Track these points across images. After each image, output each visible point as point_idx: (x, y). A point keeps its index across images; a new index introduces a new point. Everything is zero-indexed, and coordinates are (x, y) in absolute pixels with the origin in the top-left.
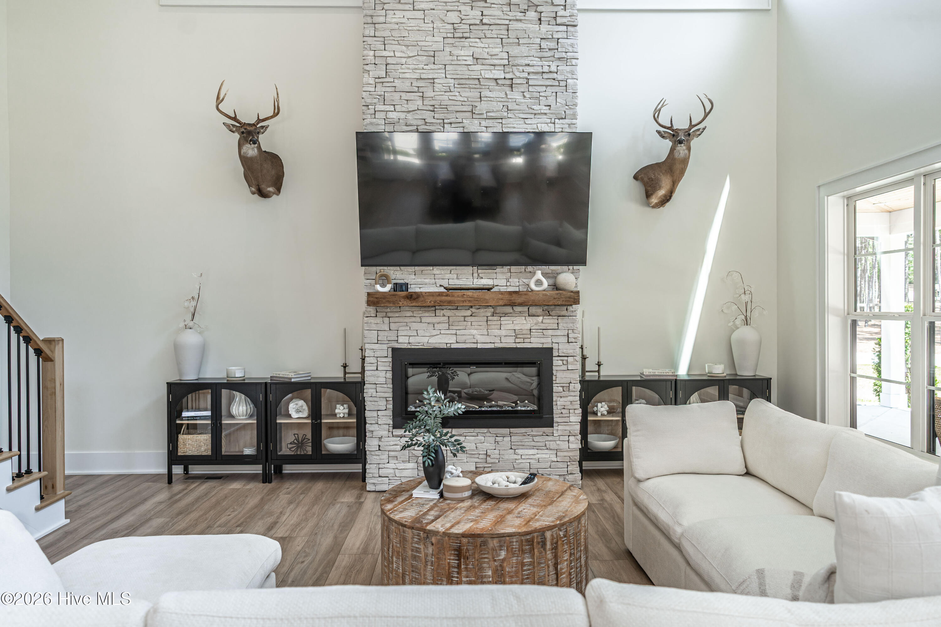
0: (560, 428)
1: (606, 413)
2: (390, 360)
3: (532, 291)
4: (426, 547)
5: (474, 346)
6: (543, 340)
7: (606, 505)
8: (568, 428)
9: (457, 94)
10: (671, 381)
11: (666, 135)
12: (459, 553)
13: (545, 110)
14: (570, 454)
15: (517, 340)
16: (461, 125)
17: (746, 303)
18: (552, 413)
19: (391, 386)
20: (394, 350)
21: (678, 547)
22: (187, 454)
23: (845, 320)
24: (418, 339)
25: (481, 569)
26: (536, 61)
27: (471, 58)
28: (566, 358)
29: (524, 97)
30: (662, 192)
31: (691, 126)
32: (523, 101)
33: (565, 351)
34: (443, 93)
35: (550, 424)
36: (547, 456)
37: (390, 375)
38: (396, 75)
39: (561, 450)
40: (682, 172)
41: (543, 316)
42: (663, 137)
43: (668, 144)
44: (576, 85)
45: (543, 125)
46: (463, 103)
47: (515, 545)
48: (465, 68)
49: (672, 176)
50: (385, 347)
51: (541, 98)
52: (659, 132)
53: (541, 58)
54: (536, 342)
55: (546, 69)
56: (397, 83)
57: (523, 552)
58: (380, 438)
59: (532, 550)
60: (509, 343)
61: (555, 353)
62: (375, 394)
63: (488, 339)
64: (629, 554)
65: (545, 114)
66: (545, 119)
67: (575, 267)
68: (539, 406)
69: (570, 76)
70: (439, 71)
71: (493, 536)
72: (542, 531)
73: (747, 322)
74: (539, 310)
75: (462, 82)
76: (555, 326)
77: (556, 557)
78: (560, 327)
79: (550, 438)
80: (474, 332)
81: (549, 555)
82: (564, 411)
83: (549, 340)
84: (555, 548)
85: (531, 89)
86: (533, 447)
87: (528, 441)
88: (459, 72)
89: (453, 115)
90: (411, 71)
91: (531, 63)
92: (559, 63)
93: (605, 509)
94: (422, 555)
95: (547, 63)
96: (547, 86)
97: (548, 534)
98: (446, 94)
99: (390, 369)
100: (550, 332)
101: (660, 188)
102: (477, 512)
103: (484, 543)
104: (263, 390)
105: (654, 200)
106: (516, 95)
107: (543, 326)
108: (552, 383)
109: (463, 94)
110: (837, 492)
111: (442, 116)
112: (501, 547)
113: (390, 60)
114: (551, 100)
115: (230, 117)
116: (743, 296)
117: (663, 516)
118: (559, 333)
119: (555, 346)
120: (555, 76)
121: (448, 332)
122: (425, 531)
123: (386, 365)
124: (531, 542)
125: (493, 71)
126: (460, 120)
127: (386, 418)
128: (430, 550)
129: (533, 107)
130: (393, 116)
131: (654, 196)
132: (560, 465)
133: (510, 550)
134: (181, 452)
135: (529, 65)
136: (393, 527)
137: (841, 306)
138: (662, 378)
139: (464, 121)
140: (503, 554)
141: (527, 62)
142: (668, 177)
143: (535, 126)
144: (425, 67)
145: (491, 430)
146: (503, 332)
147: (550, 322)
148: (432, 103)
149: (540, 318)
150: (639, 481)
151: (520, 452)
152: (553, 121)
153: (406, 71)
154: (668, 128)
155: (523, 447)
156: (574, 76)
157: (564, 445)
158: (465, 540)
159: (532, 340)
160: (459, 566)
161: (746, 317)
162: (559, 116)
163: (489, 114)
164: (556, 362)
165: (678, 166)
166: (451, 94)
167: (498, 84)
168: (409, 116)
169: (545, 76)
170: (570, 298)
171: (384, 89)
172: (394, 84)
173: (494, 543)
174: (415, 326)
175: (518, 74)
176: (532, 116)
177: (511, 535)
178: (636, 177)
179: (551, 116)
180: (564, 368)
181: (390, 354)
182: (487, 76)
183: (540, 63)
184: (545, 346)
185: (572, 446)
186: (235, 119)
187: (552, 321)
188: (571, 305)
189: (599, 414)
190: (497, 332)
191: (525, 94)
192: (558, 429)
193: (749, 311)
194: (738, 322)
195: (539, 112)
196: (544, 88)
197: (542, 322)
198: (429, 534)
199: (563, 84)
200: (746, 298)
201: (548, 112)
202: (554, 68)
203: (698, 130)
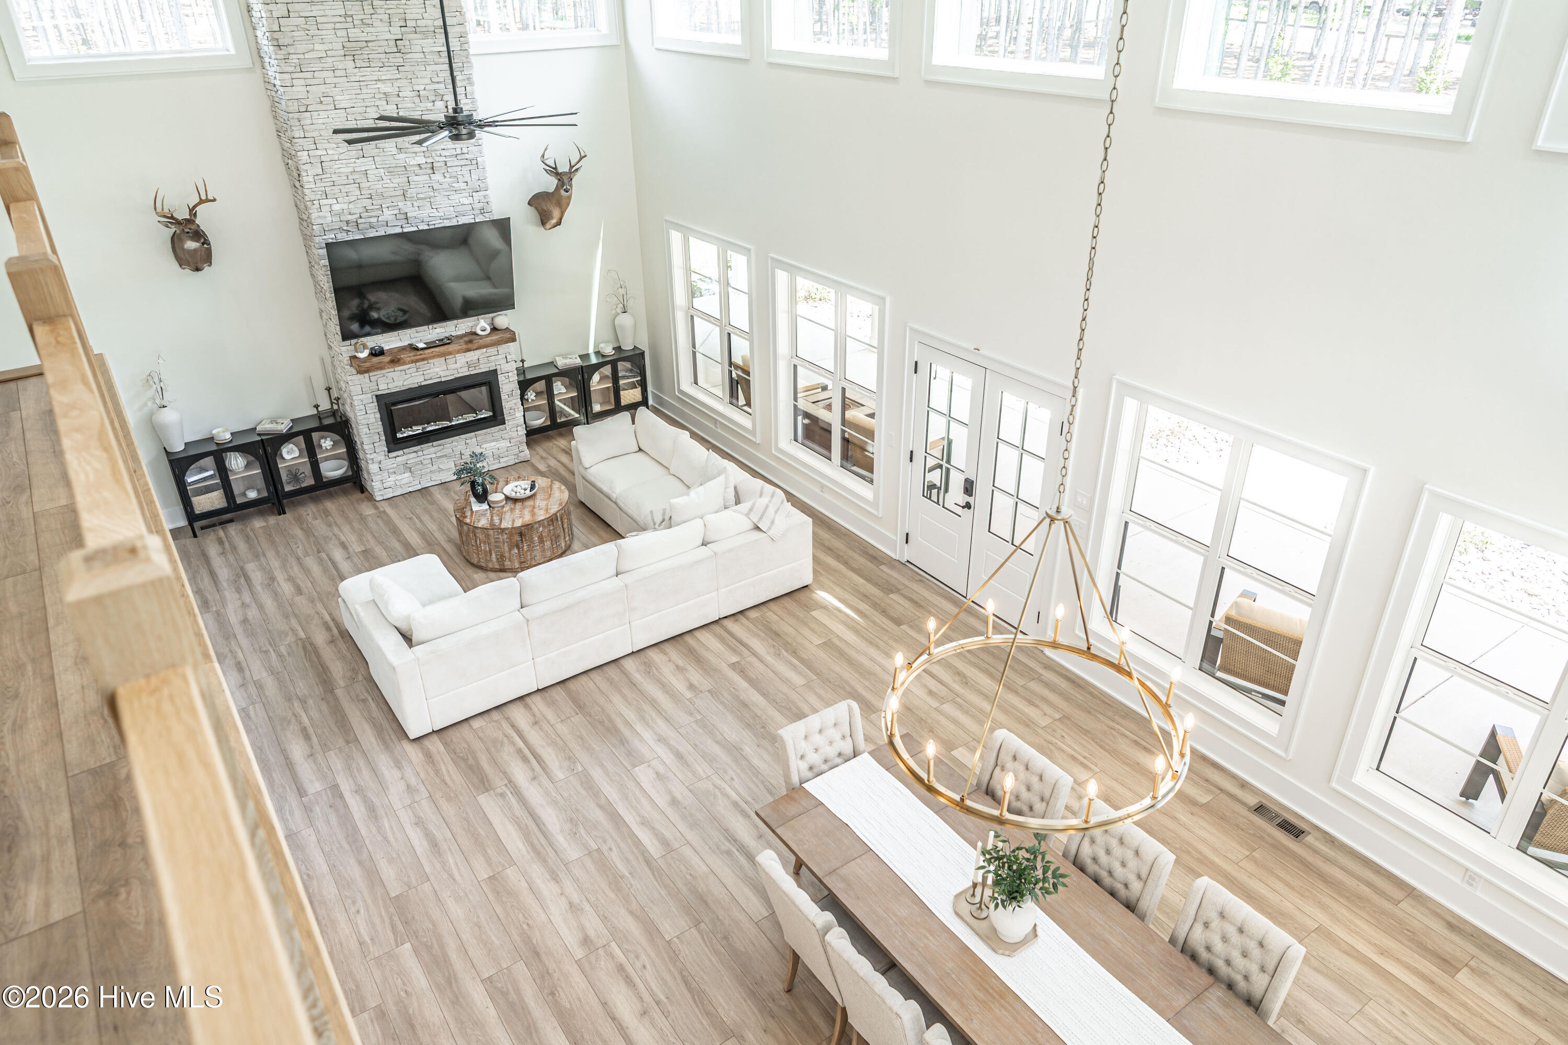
0: (510, 423)
1: (534, 398)
2: (376, 404)
4: (502, 536)
5: (439, 380)
6: (489, 365)
7: (553, 470)
8: (515, 422)
9: (389, 181)
10: (578, 369)
11: (552, 172)
12: (521, 534)
13: (463, 186)
14: (519, 439)
15: (470, 369)
16: (397, 207)
17: (623, 296)
18: (503, 415)
19: (381, 423)
20: (377, 396)
21: (616, 503)
22: (204, 511)
23: (687, 314)
24: (396, 384)
25: (532, 538)
27: (395, 149)
28: (507, 374)
29: (445, 177)
30: (554, 221)
31: (571, 167)
32: (445, 180)
33: (504, 369)
34: (377, 183)
35: (503, 422)
36: (504, 444)
37: (378, 416)
38: (332, 171)
39: (513, 438)
40: (568, 204)
42: (550, 175)
43: (553, 179)
44: (484, 161)
45: (464, 199)
46: (395, 189)
47: (546, 524)
48: (391, 158)
49: (561, 208)
50: (370, 395)
51: (459, 176)
52: (546, 170)
54: (483, 368)
55: (459, 151)
56: (334, 177)
57: (549, 525)
58: (380, 462)
59: (553, 524)
60: (465, 372)
61: (499, 373)
62: (368, 432)
63: (447, 373)
64: (582, 504)
65: (464, 189)
66: (464, 194)
68: (494, 411)
69: (478, 154)
70: (370, 163)
71: (536, 523)
72: (555, 514)
73: (624, 310)
74: (484, 345)
75: (391, 171)
76: (496, 353)
77: (562, 523)
78: (500, 353)
79: (505, 432)
80: (437, 370)
81: (560, 523)
82: (511, 411)
83: (493, 364)
84: (561, 519)
85: (449, 170)
86: (493, 441)
87: (489, 437)
88: (387, 162)
89: (389, 200)
90: (344, 166)
92: (468, 145)
93: (553, 473)
94: (501, 540)
95: (458, 146)
96: (462, 166)
97: (558, 514)
98: (380, 182)
99: (377, 410)
100: (493, 358)
101: (552, 218)
102: (517, 511)
103: (532, 527)
104: (261, 446)
105: (548, 226)
106: (438, 177)
107: (487, 355)
108: (500, 394)
109: (394, 181)
110: (673, 501)
111: (380, 202)
112: (540, 527)
113: (323, 158)
114: (467, 178)
115: (168, 218)
116: (620, 289)
117: (605, 488)
118: (499, 357)
119: (498, 367)
120: (467, 156)
121: (417, 374)
122: (501, 529)
123: (373, 408)
124: (552, 520)
125: (416, 158)
126: (396, 204)
127: (382, 447)
128: (505, 536)
129: (454, 185)
130: (336, 207)
131: (548, 224)
132: (513, 448)
133: (544, 527)
134: (198, 510)
136: (478, 531)
137: (684, 304)
138: (572, 366)
139: (399, 204)
140: (541, 529)
141: (443, 147)
142: (558, 209)
143: (457, 201)
144: (357, 161)
145: (462, 436)
146: (458, 365)
148: (370, 192)
150: (586, 468)
151: (484, 446)
152: (471, 195)
153: (340, 166)
154: (553, 168)
155: (486, 442)
156: (482, 155)
157: (514, 434)
158: (523, 528)
159: (481, 366)
160: (522, 540)
161: (624, 306)
162: (476, 190)
163: (418, 196)
164: (500, 378)
166: (383, 182)
167: (421, 168)
168: (351, 206)
169: (459, 157)
170: (509, 338)
171: (323, 185)
172: (332, 179)
173: (537, 525)
174: (391, 375)
175: (437, 159)
176: (454, 193)
177: (543, 520)
178: (529, 203)
179: (469, 191)
180: (507, 381)
181: (375, 400)
182: (411, 163)
183: (453, 146)
184: (490, 369)
185: (520, 433)
186: (172, 217)
187: (493, 350)
189: (530, 400)
190: (454, 366)
191: (446, 174)
192: (509, 424)
193: (625, 301)
194: (619, 310)
195: (459, 188)
196: (460, 168)
197: (486, 352)
198: (503, 530)
199: (474, 162)
200: (622, 291)
201: (465, 187)
202: (465, 150)
203: (577, 170)
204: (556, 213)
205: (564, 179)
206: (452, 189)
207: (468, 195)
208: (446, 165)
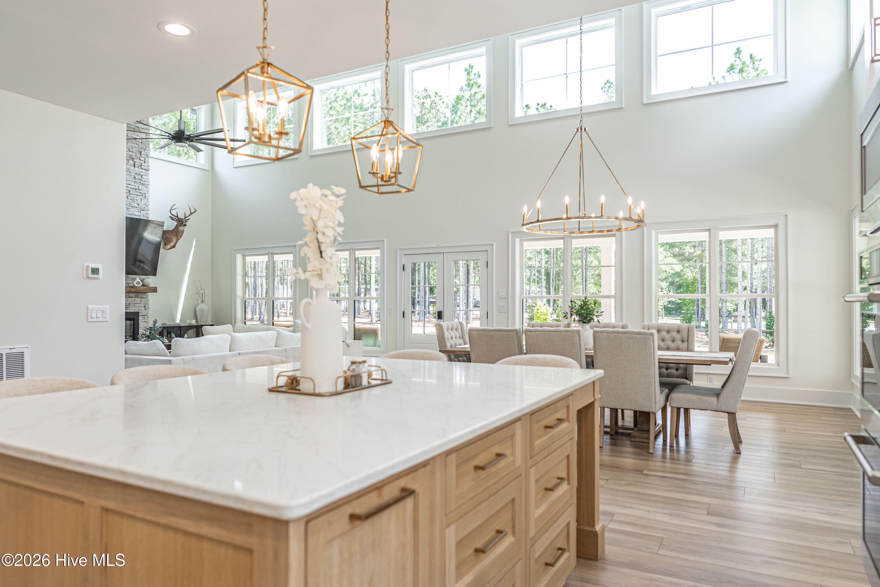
3: (134, 286)
6: (135, 309)
10: (179, 327)
11: (175, 219)
13: (137, 206)
17: (202, 294)
23: (242, 300)
26: (133, 183)
28: (144, 317)
29: (128, 198)
30: (172, 244)
31: (185, 217)
33: (144, 313)
40: (181, 236)
41: (135, 298)
42: (173, 220)
43: (175, 223)
44: (149, 196)
45: (136, 212)
49: (177, 237)
51: (135, 200)
52: (171, 217)
53: (135, 182)
54: (132, 309)
55: (137, 188)
61: (140, 314)
65: (137, 207)
66: (136, 210)
67: (148, 276)
69: (147, 192)
73: (202, 302)
74: (133, 295)
78: (142, 303)
83: (137, 308)
91: (131, 184)
92: (142, 186)
95: (137, 185)
96: (137, 195)
100: (138, 305)
101: (172, 242)
105: (168, 247)
108: (139, 328)
114: (139, 202)
116: (201, 291)
119: (140, 311)
120: (141, 191)
129: (132, 204)
135: (130, 184)
137: (241, 296)
138: (171, 326)
141: (130, 183)
142: (175, 238)
143: (132, 212)
147: (138, 300)
149: (134, 299)
152: (140, 211)
154: (176, 216)
156: (148, 193)
159: (130, 308)
161: (202, 300)
162: (143, 209)
164: (140, 318)
165: (180, 234)
169: (137, 190)
170: (153, 290)
176: (131, 208)
179: (139, 209)
180: (143, 321)
183: (135, 185)
184: (136, 311)
187: (141, 300)
188: (146, 293)
191: (128, 197)
193: (203, 297)
194: (199, 302)
195: (134, 206)
196: (136, 196)
197: (134, 300)
199: (144, 195)
200: (202, 292)
201: (138, 207)
202: (140, 188)
203: (188, 219)
204: (174, 240)
205: (181, 222)
206: (130, 205)
207: (138, 211)
208: (129, 192)
